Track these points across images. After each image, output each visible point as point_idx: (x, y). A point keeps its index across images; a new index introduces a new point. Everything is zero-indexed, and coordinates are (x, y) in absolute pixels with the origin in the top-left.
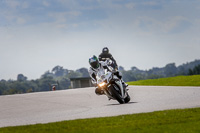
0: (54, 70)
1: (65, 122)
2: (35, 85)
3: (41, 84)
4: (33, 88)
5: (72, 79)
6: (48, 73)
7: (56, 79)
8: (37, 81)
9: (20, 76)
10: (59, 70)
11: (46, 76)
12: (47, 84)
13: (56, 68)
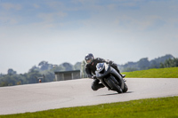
0: (40, 65)
2: (23, 78)
3: (28, 77)
4: (22, 81)
5: (56, 73)
6: (35, 67)
7: (42, 72)
8: (25, 75)
9: (10, 71)
10: (44, 65)
11: (33, 70)
12: (34, 77)
13: (41, 63)
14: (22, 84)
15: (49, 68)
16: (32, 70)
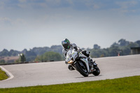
0: (119, 41)
1: (126, 78)
2: (105, 52)
3: (110, 51)
4: (105, 54)
5: (132, 48)
6: (115, 44)
7: (121, 48)
8: (107, 50)
9: (96, 46)
10: (123, 42)
13: (121, 41)
14: (105, 56)
15: (127, 45)
16: (113, 46)
